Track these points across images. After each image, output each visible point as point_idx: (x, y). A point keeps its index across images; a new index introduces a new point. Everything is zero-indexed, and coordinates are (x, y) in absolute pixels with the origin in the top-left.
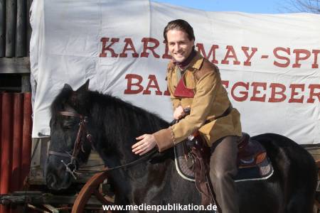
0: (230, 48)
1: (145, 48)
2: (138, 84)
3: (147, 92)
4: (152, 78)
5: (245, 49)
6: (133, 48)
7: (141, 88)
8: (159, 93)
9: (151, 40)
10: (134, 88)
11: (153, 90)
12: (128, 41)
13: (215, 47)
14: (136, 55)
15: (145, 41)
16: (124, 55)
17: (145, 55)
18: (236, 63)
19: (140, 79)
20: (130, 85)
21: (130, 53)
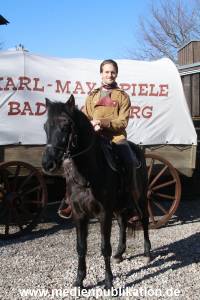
0: (78, 83)
1: (21, 84)
2: (17, 108)
3: (24, 114)
4: (27, 104)
5: (88, 84)
6: (13, 84)
7: (19, 111)
8: (31, 114)
9: (26, 78)
10: (14, 111)
11: (27, 112)
12: (10, 79)
13: (68, 82)
14: (15, 89)
15: (21, 79)
16: (6, 89)
17: (21, 88)
18: (83, 93)
19: (19, 105)
20: (11, 109)
21: (11, 87)
